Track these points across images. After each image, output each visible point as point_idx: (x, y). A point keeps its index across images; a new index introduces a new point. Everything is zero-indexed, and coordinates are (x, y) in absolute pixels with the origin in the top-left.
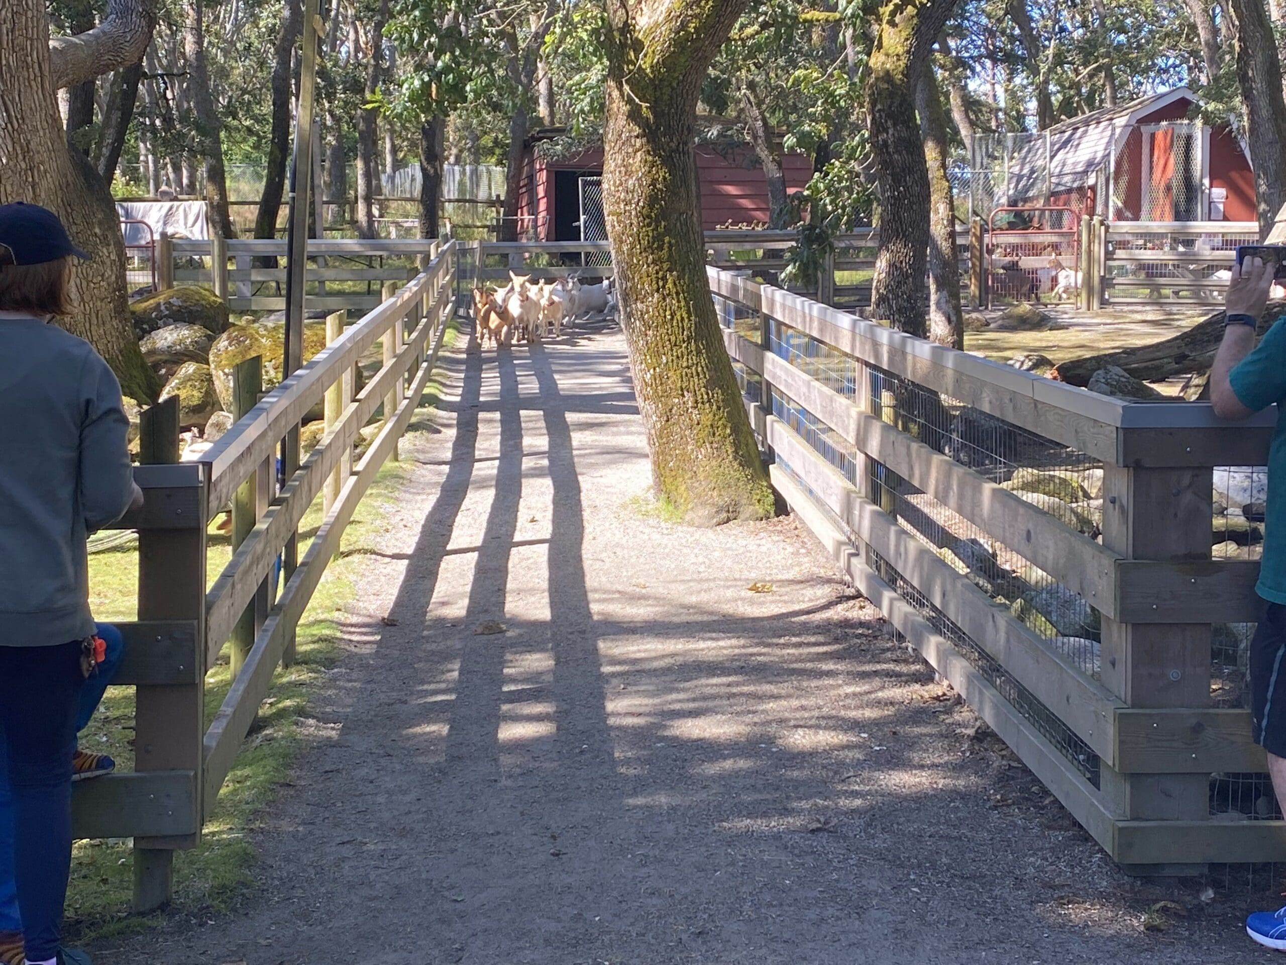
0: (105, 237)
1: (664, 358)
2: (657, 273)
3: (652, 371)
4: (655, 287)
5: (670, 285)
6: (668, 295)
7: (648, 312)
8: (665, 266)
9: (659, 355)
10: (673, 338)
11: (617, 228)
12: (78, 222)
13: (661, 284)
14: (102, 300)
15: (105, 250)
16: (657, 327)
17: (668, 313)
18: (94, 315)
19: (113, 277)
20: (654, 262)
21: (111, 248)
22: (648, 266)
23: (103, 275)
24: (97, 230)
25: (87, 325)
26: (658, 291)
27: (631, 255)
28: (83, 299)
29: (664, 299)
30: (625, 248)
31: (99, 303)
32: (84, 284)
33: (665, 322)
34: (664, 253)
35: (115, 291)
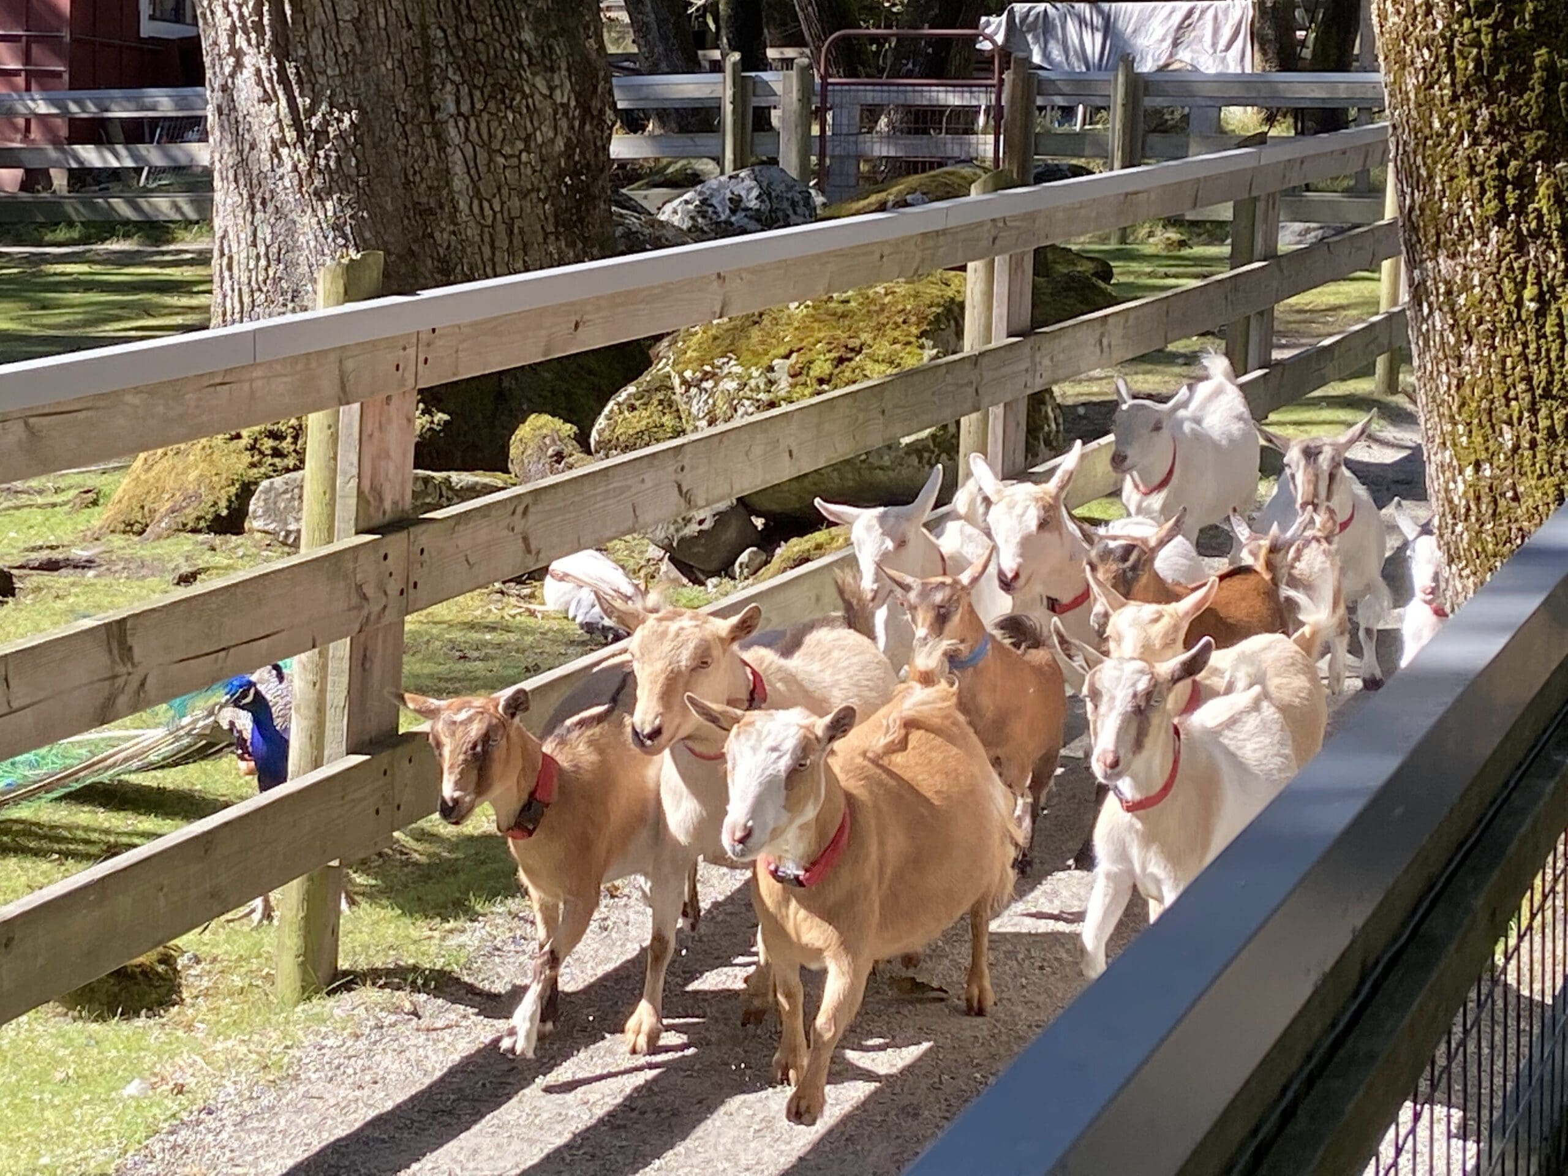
0: (547, 51)
1: (1508, 434)
2: (1502, 163)
3: (1469, 471)
4: (1492, 207)
5: (1542, 201)
6: (1534, 235)
7: (1467, 287)
8: (1531, 142)
9: (1490, 422)
10: (1540, 375)
11: (1393, 19)
12: (479, 16)
13: (1511, 199)
14: (524, 195)
15: (540, 83)
16: (1492, 333)
17: (1529, 292)
18: (501, 228)
19: (560, 144)
20: (1495, 129)
21: (561, 76)
22: (1476, 142)
23: (527, 139)
24: (527, 36)
25: (487, 251)
26: (1500, 220)
27: (1426, 105)
28: (477, 191)
29: (1520, 247)
30: (1411, 83)
31: (515, 202)
32: (482, 157)
33: (1515, 321)
34: (1530, 102)
35: (559, 176)
